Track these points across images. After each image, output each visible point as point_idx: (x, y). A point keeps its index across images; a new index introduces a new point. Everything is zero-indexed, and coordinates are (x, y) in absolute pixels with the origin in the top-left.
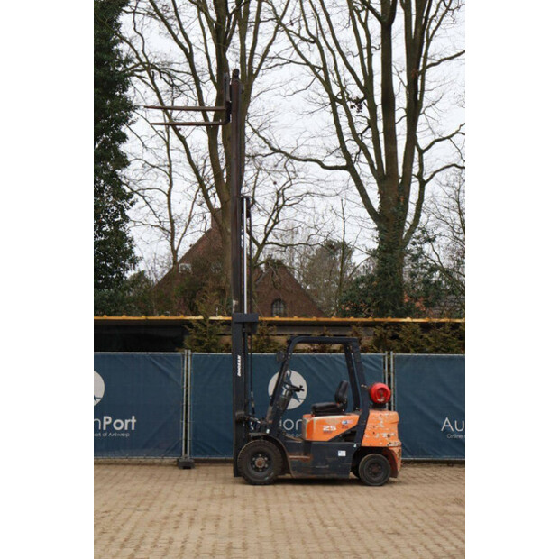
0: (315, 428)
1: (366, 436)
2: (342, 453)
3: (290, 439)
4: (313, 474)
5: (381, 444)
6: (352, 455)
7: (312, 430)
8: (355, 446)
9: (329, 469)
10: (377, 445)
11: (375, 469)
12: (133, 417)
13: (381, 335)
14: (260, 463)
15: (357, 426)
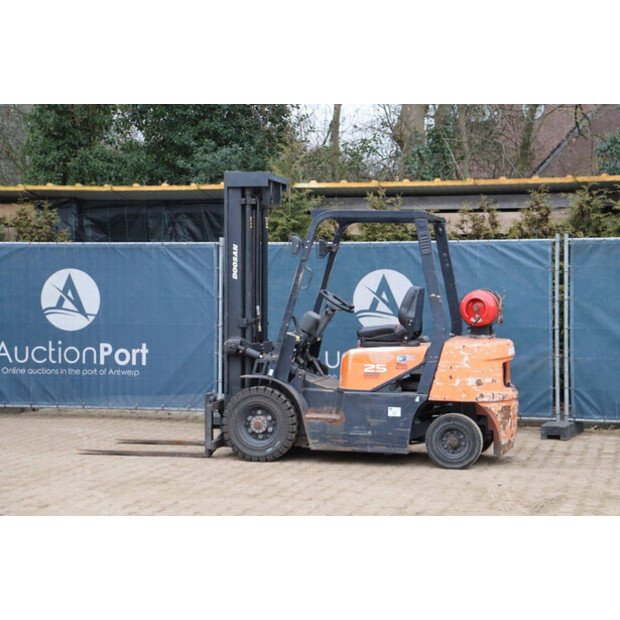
0: (350, 368)
1: (437, 383)
2: (395, 412)
3: (315, 386)
4: (345, 445)
5: (463, 398)
6: (412, 415)
7: (347, 370)
8: (417, 400)
9: (372, 437)
10: (457, 399)
11: (452, 439)
12: (144, 345)
13: (581, 207)
14: (258, 426)
15: (423, 365)
